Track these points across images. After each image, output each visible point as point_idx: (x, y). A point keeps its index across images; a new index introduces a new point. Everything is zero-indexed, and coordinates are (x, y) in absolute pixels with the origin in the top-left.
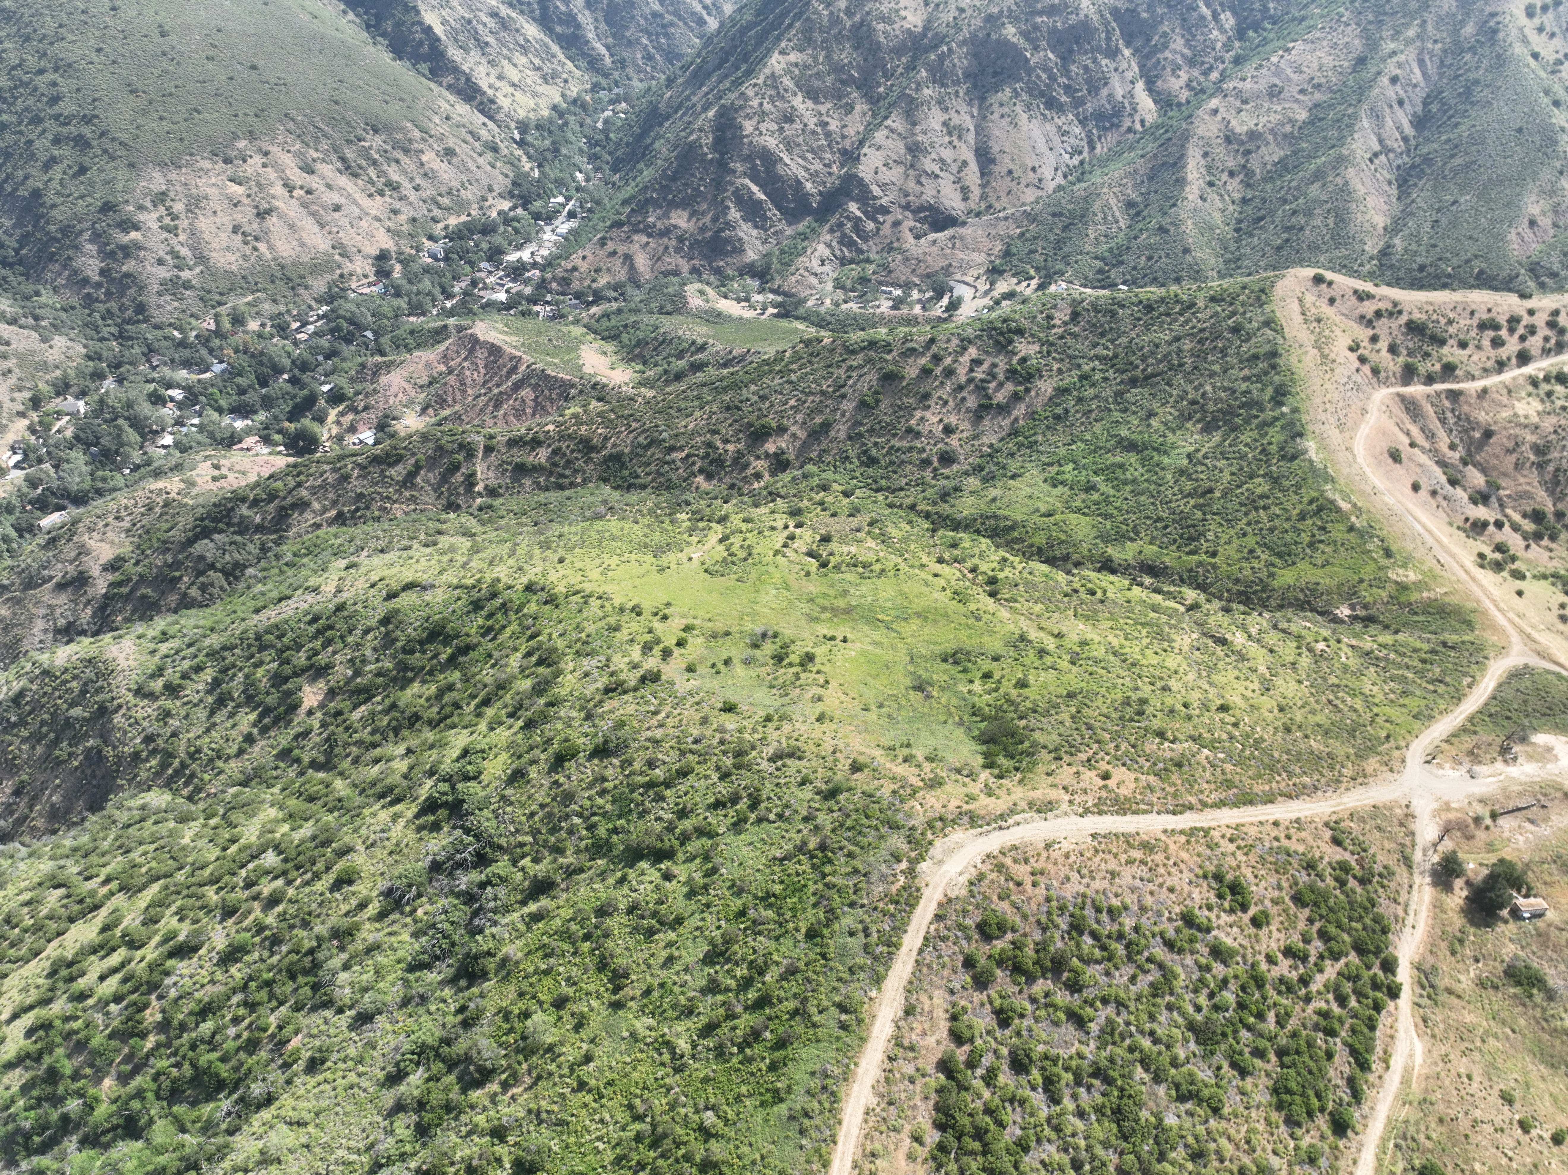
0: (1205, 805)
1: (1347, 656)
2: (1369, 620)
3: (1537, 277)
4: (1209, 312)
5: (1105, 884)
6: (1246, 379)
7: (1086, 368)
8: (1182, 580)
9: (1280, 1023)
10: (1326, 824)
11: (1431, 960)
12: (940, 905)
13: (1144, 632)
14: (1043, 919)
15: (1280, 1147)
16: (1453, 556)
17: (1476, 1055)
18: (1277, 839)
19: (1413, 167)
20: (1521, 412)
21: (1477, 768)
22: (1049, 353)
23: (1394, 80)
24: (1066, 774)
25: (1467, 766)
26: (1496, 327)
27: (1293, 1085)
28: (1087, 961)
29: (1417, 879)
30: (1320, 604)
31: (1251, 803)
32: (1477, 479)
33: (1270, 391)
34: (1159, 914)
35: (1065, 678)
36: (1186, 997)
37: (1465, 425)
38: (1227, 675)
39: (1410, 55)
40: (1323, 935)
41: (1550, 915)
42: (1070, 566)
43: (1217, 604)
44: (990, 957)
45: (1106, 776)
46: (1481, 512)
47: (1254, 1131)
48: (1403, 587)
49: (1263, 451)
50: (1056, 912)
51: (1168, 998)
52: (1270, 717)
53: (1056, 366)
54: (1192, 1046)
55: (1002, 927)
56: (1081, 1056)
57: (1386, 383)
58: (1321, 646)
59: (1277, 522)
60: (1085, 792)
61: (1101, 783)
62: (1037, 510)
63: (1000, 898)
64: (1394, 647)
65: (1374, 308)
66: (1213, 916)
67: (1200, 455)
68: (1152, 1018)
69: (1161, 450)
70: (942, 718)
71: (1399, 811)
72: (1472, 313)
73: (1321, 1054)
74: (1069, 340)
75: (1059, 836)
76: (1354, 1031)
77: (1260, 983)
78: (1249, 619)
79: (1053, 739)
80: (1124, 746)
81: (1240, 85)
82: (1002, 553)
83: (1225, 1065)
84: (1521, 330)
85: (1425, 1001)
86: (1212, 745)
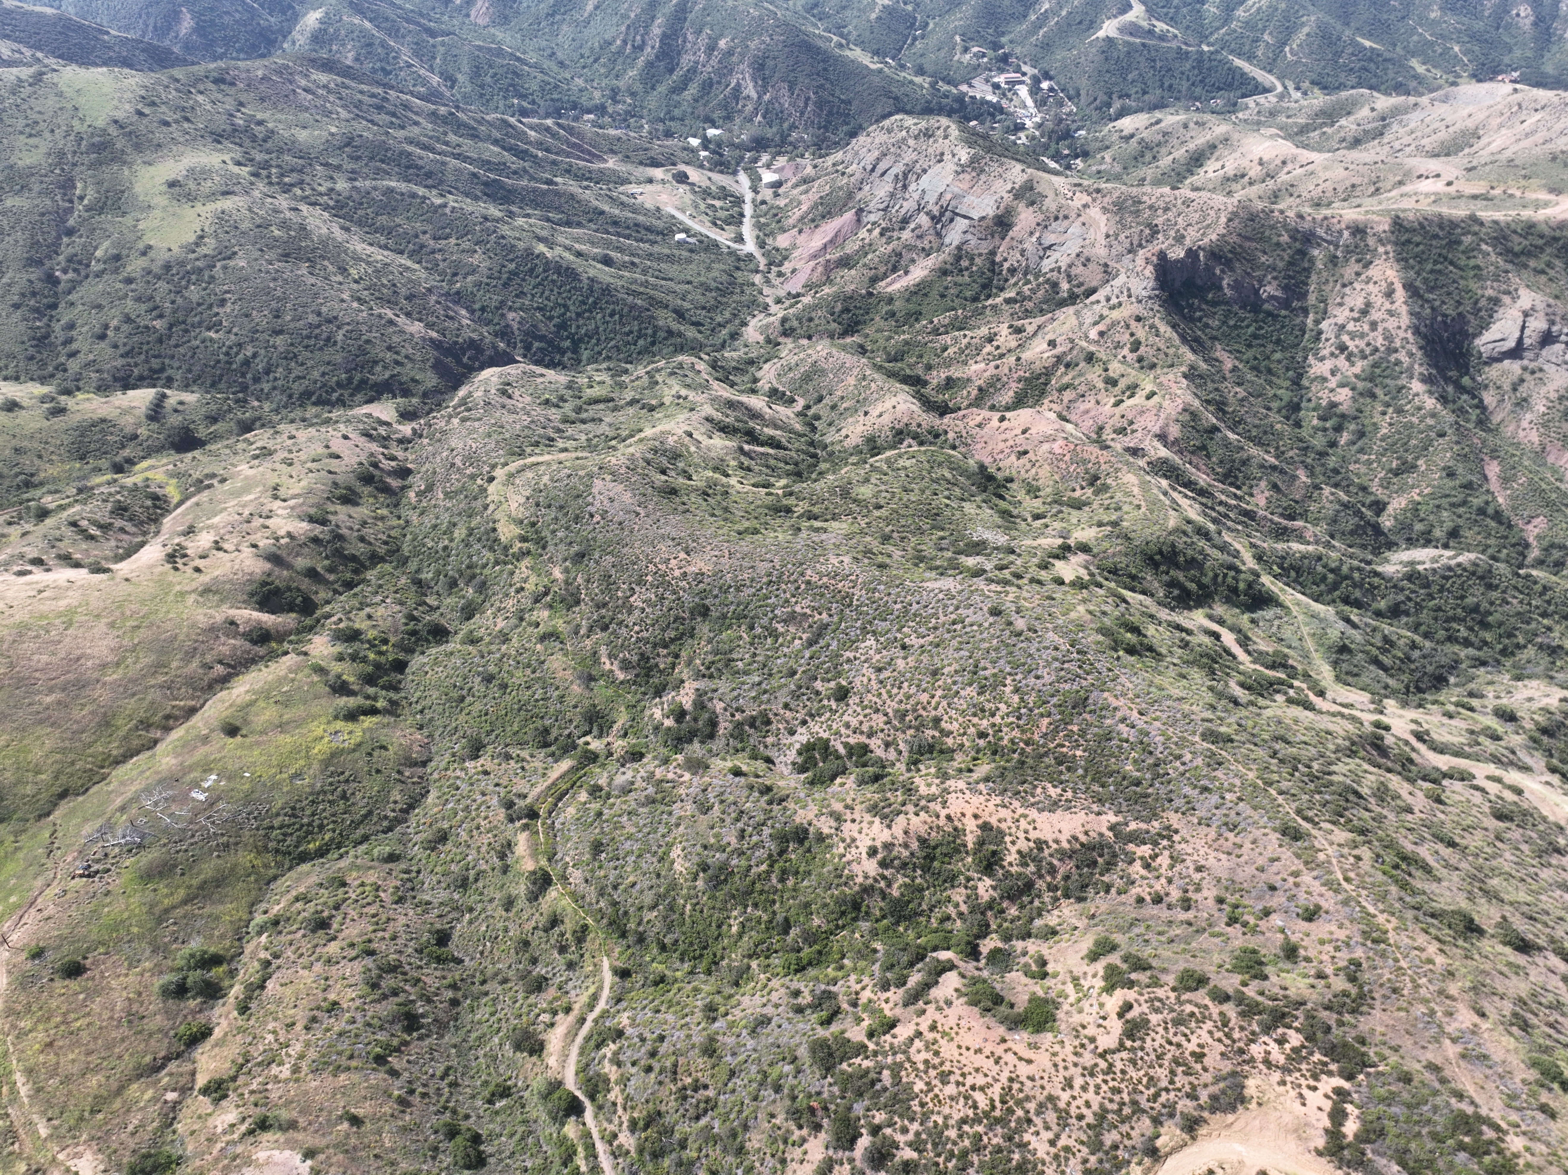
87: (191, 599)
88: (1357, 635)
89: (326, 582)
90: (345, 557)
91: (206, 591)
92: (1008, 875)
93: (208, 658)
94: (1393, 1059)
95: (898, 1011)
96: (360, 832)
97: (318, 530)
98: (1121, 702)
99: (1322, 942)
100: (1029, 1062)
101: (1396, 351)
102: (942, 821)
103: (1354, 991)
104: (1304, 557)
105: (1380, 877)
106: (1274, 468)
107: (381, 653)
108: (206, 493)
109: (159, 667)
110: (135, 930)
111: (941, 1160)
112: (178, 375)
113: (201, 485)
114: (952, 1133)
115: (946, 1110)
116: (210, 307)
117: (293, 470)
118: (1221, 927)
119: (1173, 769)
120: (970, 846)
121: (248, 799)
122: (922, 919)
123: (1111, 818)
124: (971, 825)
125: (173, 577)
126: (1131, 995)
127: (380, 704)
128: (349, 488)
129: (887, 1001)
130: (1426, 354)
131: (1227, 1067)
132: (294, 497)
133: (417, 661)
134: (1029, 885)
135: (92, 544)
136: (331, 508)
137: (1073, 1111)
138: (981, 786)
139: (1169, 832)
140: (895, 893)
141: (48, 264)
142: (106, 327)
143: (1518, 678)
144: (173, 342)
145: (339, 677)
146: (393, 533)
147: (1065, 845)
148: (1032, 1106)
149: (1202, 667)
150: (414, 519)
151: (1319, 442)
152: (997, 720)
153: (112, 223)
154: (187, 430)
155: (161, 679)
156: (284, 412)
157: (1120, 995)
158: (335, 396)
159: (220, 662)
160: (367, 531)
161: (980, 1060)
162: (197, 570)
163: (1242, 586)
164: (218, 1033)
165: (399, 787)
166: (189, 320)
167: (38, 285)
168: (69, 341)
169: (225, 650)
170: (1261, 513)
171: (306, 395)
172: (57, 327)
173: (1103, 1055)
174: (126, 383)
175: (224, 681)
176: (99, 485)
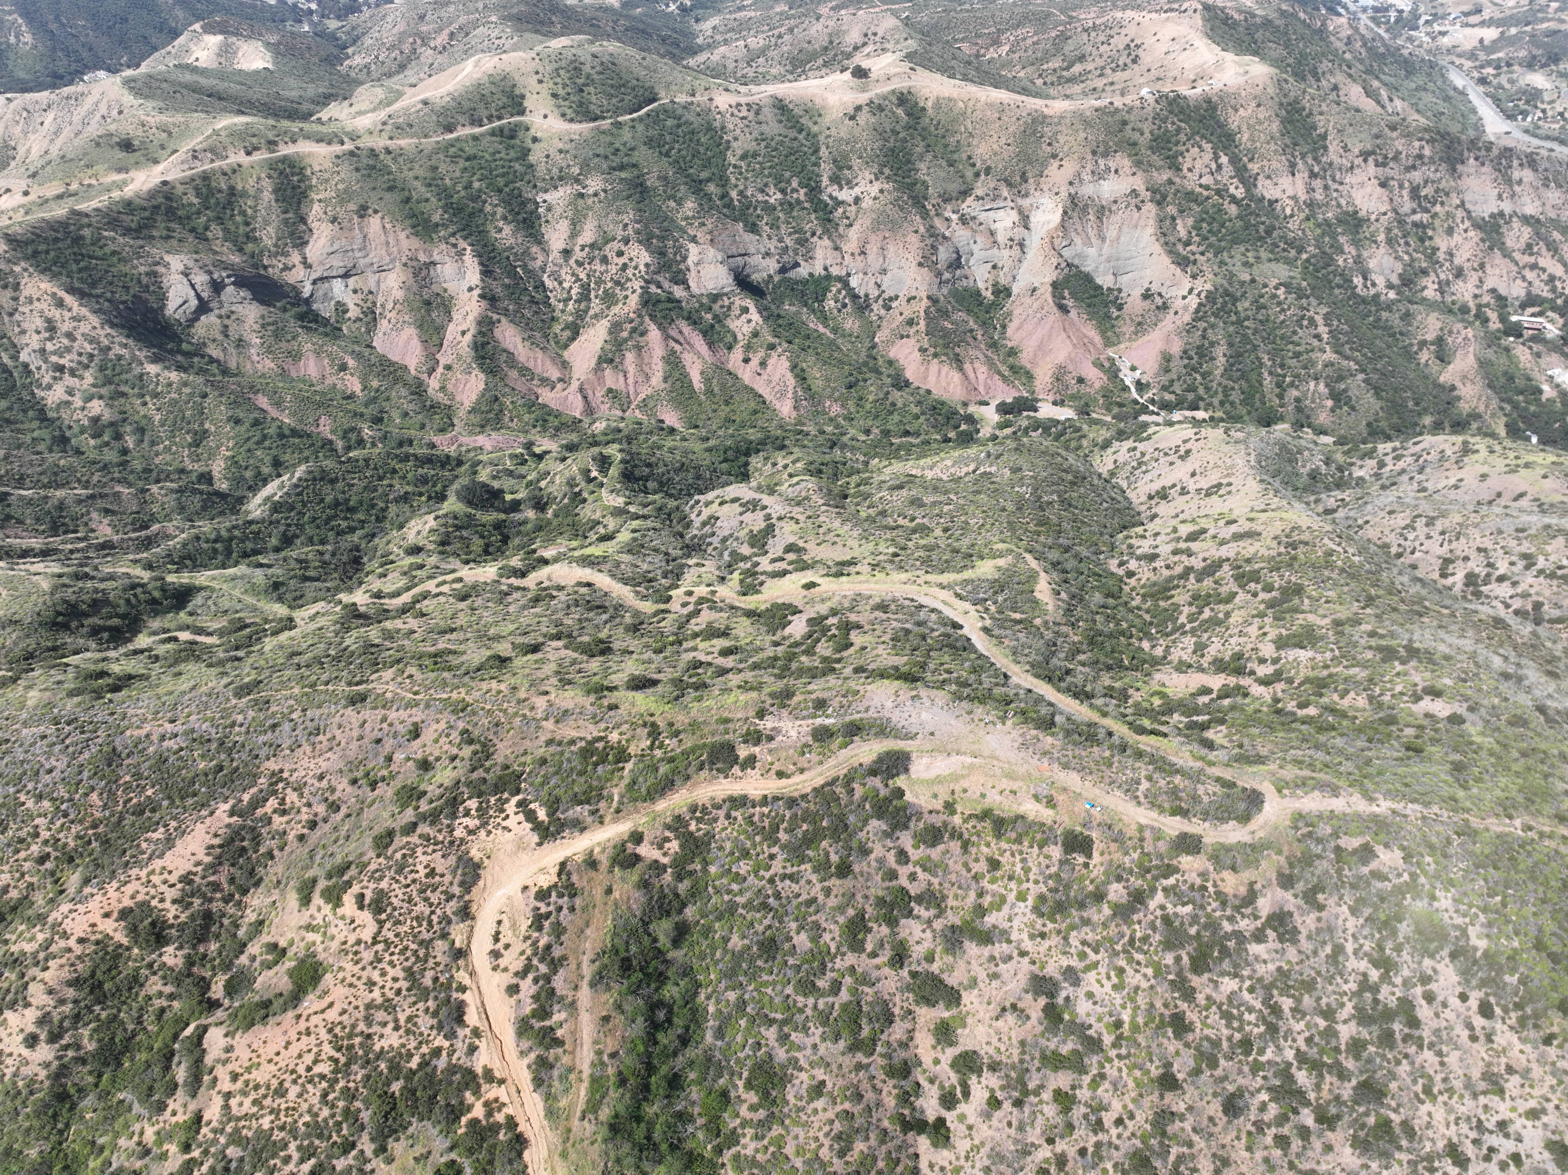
88: (277, 571)
92: (181, 927)
94: (528, 759)
95: (193, 1106)
98: (147, 728)
99: (436, 741)
100: (331, 1005)
101: (109, 349)
102: (78, 950)
103: (478, 747)
104: (185, 545)
105: (433, 675)
106: (92, 497)
111: (335, 1137)
114: (325, 1112)
115: (305, 1106)
118: (371, 796)
119: (237, 735)
120: (125, 941)
122: (140, 1037)
123: (224, 807)
124: (109, 926)
126: (356, 889)
129: (174, 1113)
130: (137, 339)
131: (452, 860)
134: (208, 916)
137: (390, 994)
138: (87, 890)
139: (277, 777)
140: (90, 1046)
143: (401, 527)
147: (208, 859)
148: (362, 1027)
149: (186, 660)
151: (110, 456)
152: (45, 834)
157: (348, 899)
161: (294, 1049)
163: (157, 594)
170: (115, 538)
173: (375, 942)
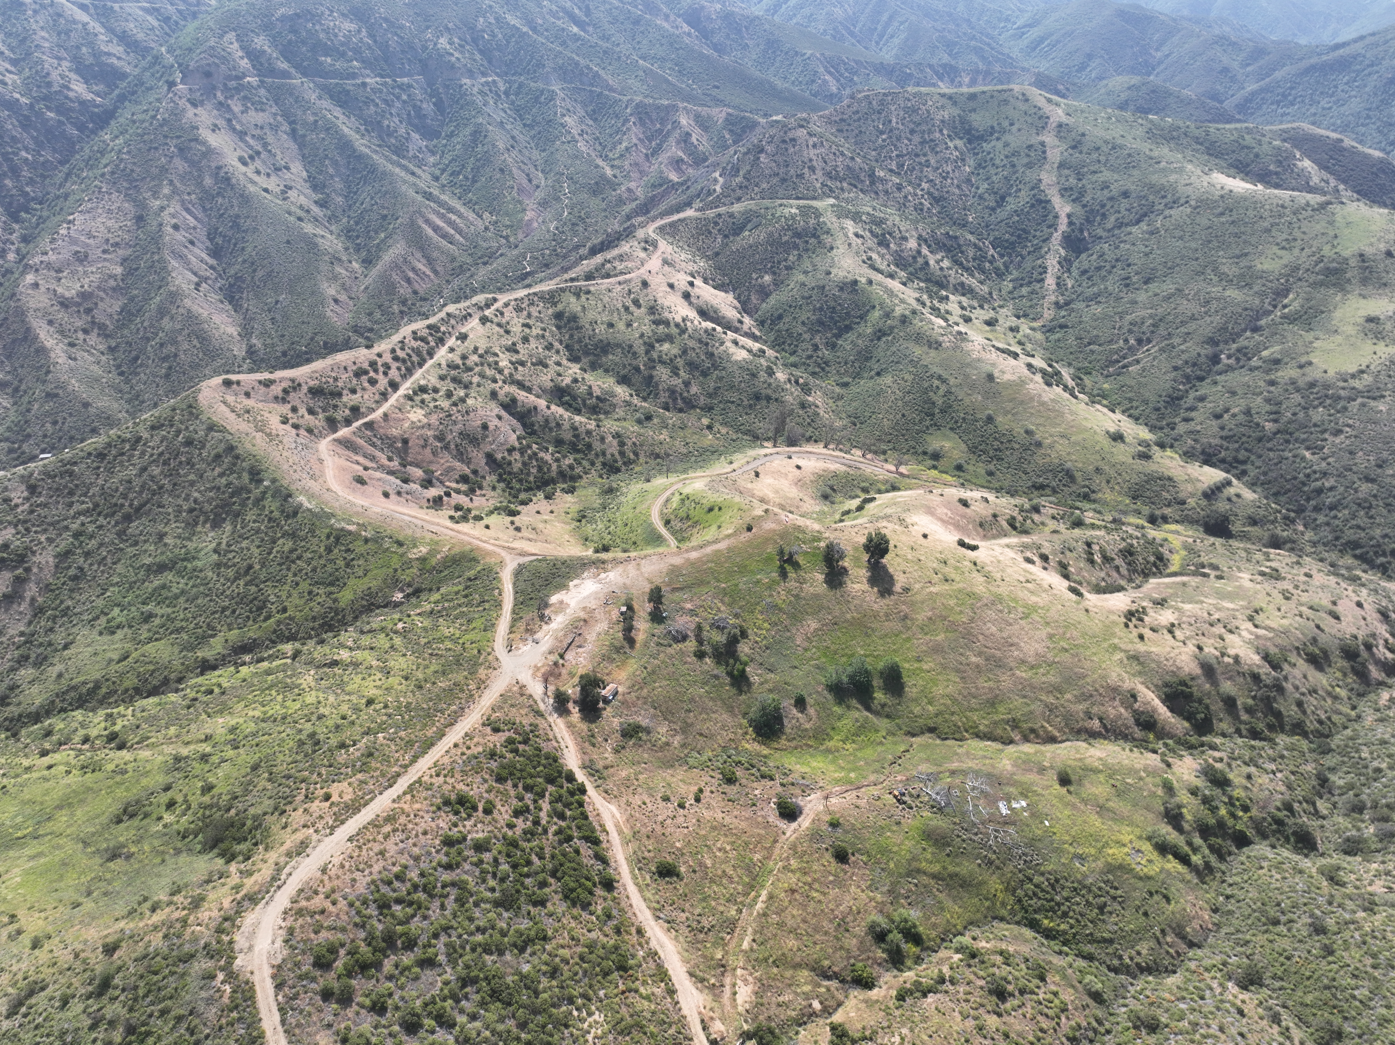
0: (406, 767)
1: (420, 623)
2: (417, 592)
3: (362, 335)
4: (157, 439)
5: (381, 863)
6: (221, 475)
7: (74, 526)
8: (274, 642)
9: (541, 858)
10: (484, 725)
11: (586, 758)
12: (274, 977)
13: (274, 693)
14: (357, 919)
15: (590, 925)
16: (438, 524)
17: (640, 790)
18: (463, 754)
19: (231, 286)
20: (415, 420)
21: (536, 636)
22: (27, 530)
23: (176, 227)
24: (297, 817)
25: (530, 639)
26: (366, 372)
27: (572, 885)
28: (406, 921)
29: (551, 719)
30: (380, 601)
31: (432, 744)
32: (418, 473)
33: (246, 477)
34: (429, 853)
35: (239, 761)
36: (482, 889)
37: (388, 443)
38: (354, 683)
39: (175, 207)
40: (528, 788)
41: (620, 689)
42: (174, 685)
43: (311, 643)
44: (339, 977)
45: (327, 797)
46: (433, 492)
47: (572, 929)
48: (423, 560)
49: (270, 520)
50: (362, 908)
51: (471, 900)
52: (403, 688)
53: (43, 538)
54: (506, 915)
55: (333, 950)
56: (446, 983)
57: (321, 436)
58: (400, 625)
59: (314, 563)
60: (321, 817)
61: (327, 804)
62: (110, 661)
63: (316, 933)
64: (444, 598)
65: (280, 389)
66: (461, 828)
67: (223, 546)
68: (471, 919)
69: (189, 558)
70: (158, 860)
71: (515, 689)
72: (345, 368)
73: (573, 855)
74: (43, 512)
75: (326, 858)
76: (579, 828)
77: (513, 844)
78: (342, 638)
79: (268, 804)
80: (323, 771)
81: (45, 258)
82: (102, 713)
83: (530, 908)
84: (381, 369)
85: (600, 782)
86: (382, 728)
87: (1118, 656)
89: (1236, 717)
90: (1271, 708)
91: (1135, 658)
93: (1095, 710)
96: (1089, 948)
97: (1265, 670)
107: (1233, 815)
108: (1198, 579)
109: (1057, 689)
110: (892, 865)
112: (1253, 472)
113: (1199, 570)
116: (1325, 431)
117: (1285, 605)
121: (1032, 843)
125: (1119, 630)
127: (1196, 859)
128: (1325, 652)
132: (1267, 628)
133: (1261, 849)
135: (1089, 566)
136: (1293, 658)
141: (1222, 346)
142: (1227, 410)
144: (1269, 445)
145: (1179, 807)
146: (1335, 718)
150: (1369, 719)
153: (1294, 334)
154: (1227, 519)
155: (1051, 700)
156: (1320, 548)
158: (1382, 560)
159: (1101, 719)
160: (1311, 702)
162: (1141, 637)
164: (875, 994)
165: (1152, 944)
166: (1297, 434)
167: (1203, 359)
168: (1192, 409)
169: (1112, 712)
171: (1355, 545)
172: (1192, 395)
174: (1208, 459)
175: (1092, 735)
176: (1129, 524)
